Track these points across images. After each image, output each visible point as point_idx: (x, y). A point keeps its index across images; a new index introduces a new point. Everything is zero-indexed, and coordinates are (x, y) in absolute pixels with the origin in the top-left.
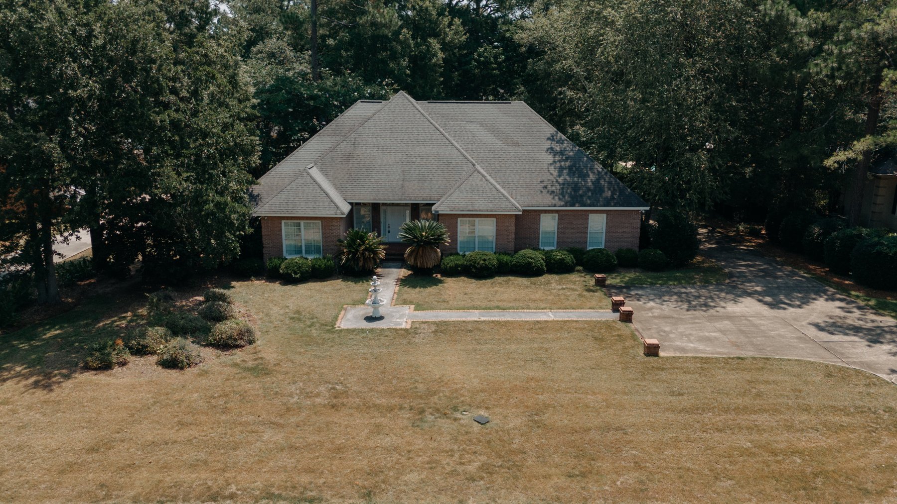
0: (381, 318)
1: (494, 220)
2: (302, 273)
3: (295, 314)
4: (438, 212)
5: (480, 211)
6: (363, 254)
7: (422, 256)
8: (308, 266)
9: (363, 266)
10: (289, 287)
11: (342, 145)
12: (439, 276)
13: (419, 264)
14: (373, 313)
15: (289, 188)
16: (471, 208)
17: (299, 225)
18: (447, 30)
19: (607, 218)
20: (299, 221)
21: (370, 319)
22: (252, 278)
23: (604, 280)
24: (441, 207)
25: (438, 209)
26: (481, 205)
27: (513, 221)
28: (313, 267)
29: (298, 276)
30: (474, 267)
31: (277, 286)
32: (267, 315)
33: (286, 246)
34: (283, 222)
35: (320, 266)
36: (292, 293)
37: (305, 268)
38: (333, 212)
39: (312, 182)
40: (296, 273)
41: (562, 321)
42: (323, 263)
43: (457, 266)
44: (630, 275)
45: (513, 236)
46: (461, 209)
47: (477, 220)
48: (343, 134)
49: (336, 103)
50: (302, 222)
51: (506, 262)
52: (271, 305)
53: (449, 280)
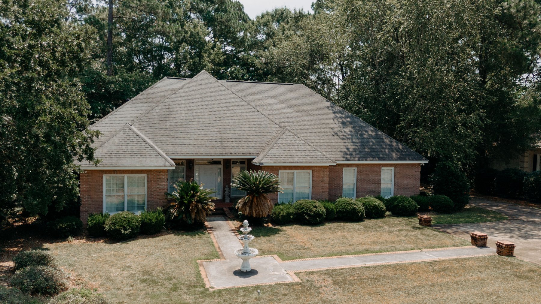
0: (253, 272)
1: (310, 171)
2: (132, 229)
3: (144, 275)
4: (262, 163)
5: (300, 163)
6: (196, 206)
7: (257, 206)
8: (137, 221)
9: (195, 219)
10: (117, 245)
11: (157, 109)
12: (270, 225)
13: (254, 213)
14: (243, 266)
15: (111, 141)
16: (291, 160)
17: (122, 180)
19: (395, 171)
20: (122, 175)
21: (240, 273)
22: (70, 238)
23: (428, 219)
25: (262, 162)
26: (300, 157)
27: (327, 172)
28: (143, 222)
29: (128, 232)
30: (307, 214)
31: (101, 245)
32: (108, 279)
33: (107, 204)
34: (105, 177)
35: (150, 220)
37: (134, 223)
38: (161, 164)
39: (135, 136)
40: (125, 229)
42: (153, 217)
43: (289, 214)
45: (327, 186)
46: (283, 161)
47: (295, 172)
48: (155, 101)
50: (126, 177)
51: (332, 209)
52: (107, 267)
53: (284, 228)
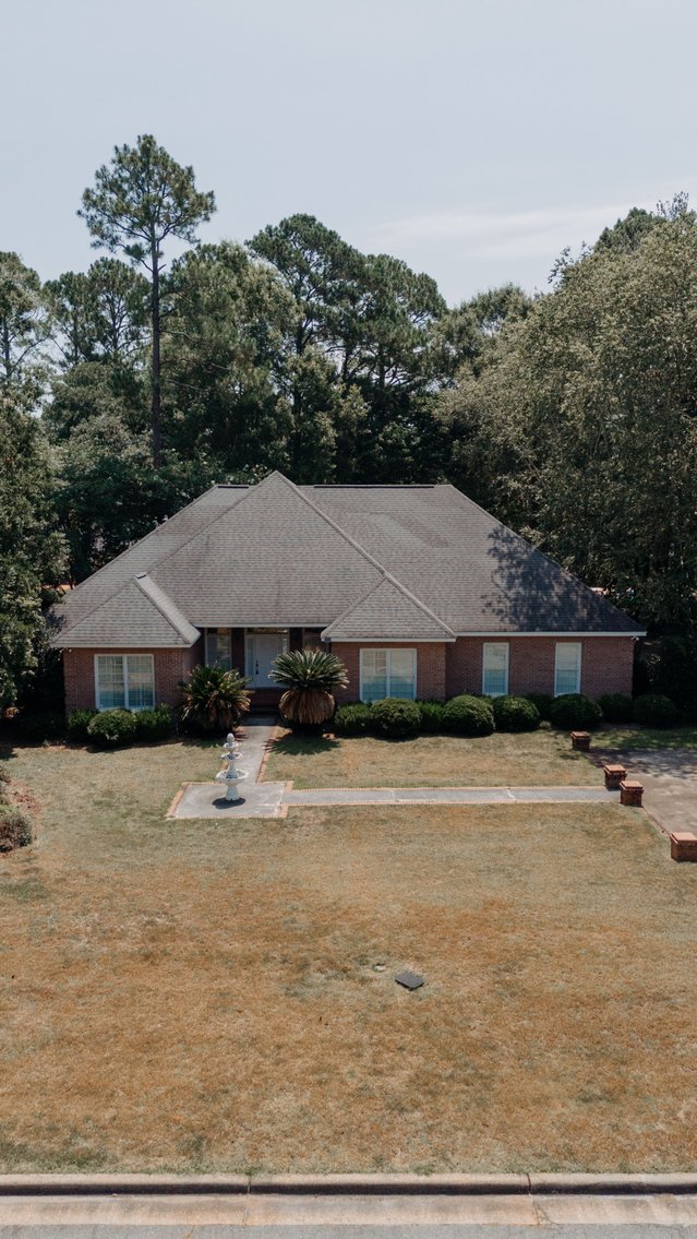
0: (240, 801)
1: (415, 650)
2: (121, 733)
3: (103, 796)
4: (330, 638)
5: (393, 637)
6: (215, 703)
7: (306, 706)
8: (131, 723)
9: (217, 722)
10: (100, 755)
11: (189, 547)
12: (332, 736)
13: (301, 718)
14: (228, 794)
15: (106, 606)
16: (378, 633)
17: (120, 661)
18: (341, 400)
19: (583, 648)
20: (120, 655)
21: (222, 803)
22: (46, 743)
23: (587, 741)
24: (333, 633)
25: (330, 635)
26: (395, 629)
27: (442, 653)
28: (139, 725)
29: (115, 738)
30: (386, 721)
31: (82, 756)
32: (60, 798)
33: (101, 695)
34: (96, 656)
35: (149, 722)
36: (105, 764)
37: (126, 726)
38: (171, 640)
39: (142, 596)
40: (111, 734)
41: (529, 805)
42: (154, 718)
43: (359, 720)
44: (624, 735)
45: (444, 675)
46: (365, 634)
47: (388, 651)
48: (192, 531)
49: (184, 494)
50: (125, 657)
51: (434, 715)
52: (68, 783)
53: (347, 742)
